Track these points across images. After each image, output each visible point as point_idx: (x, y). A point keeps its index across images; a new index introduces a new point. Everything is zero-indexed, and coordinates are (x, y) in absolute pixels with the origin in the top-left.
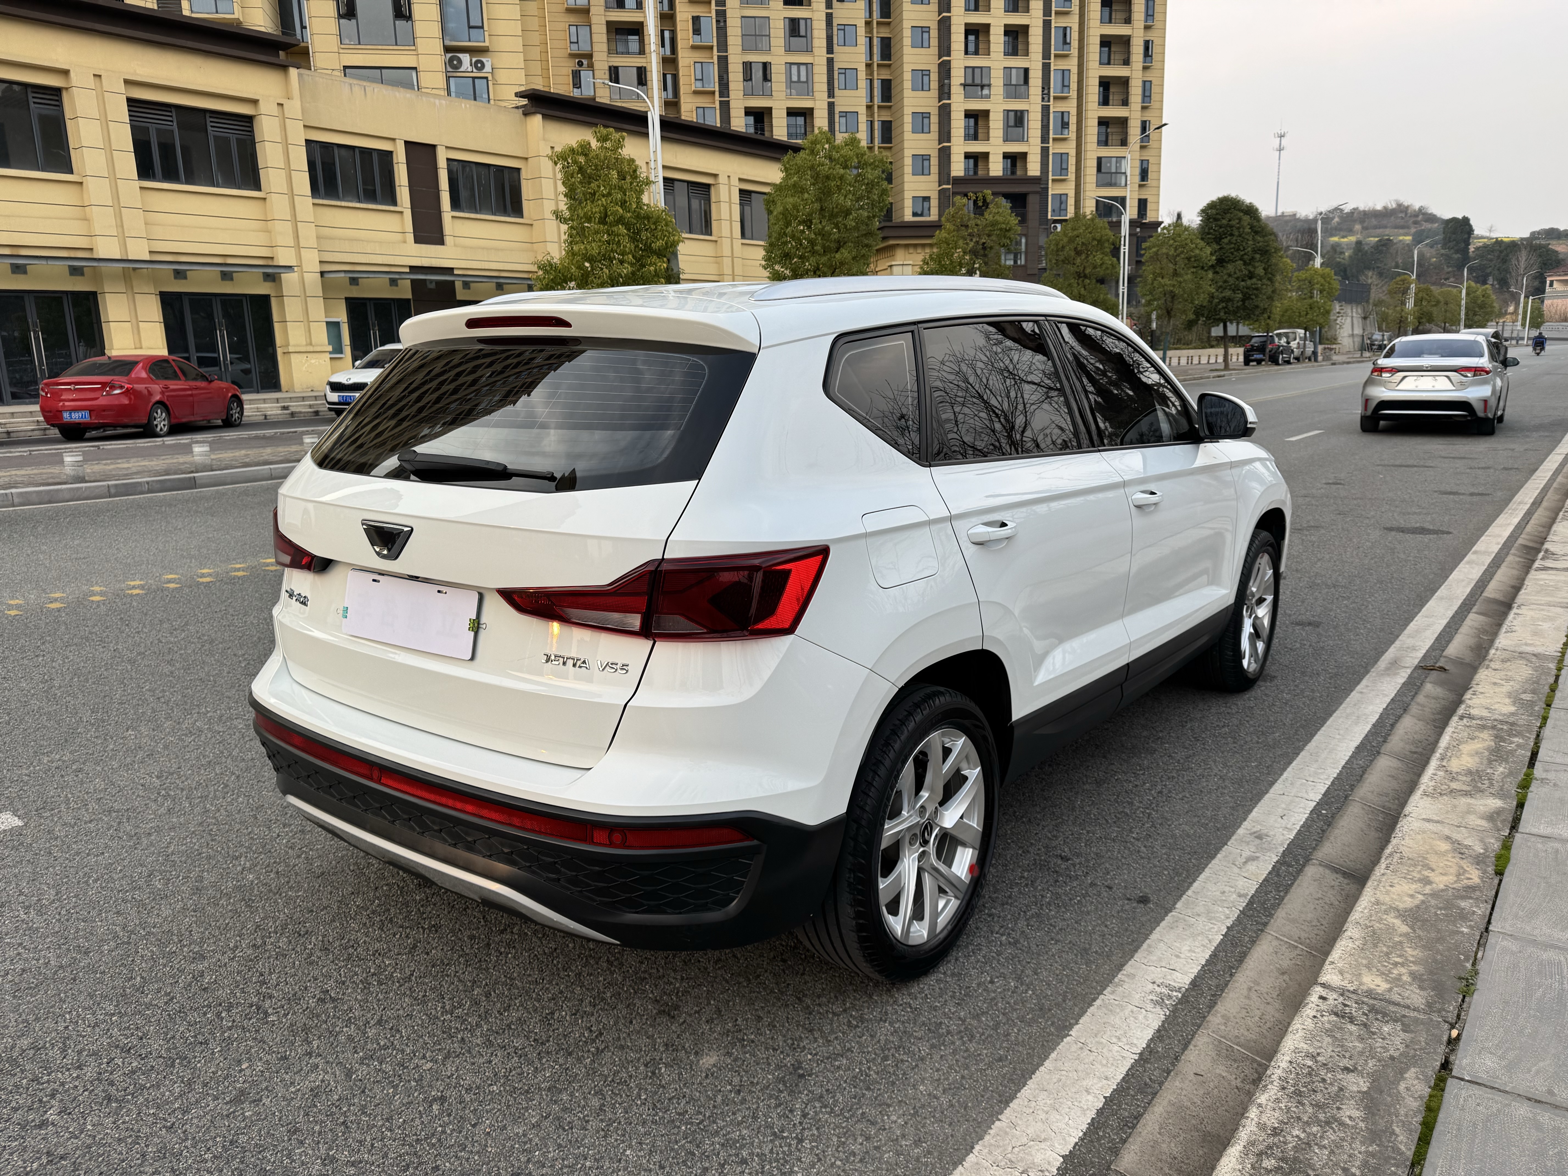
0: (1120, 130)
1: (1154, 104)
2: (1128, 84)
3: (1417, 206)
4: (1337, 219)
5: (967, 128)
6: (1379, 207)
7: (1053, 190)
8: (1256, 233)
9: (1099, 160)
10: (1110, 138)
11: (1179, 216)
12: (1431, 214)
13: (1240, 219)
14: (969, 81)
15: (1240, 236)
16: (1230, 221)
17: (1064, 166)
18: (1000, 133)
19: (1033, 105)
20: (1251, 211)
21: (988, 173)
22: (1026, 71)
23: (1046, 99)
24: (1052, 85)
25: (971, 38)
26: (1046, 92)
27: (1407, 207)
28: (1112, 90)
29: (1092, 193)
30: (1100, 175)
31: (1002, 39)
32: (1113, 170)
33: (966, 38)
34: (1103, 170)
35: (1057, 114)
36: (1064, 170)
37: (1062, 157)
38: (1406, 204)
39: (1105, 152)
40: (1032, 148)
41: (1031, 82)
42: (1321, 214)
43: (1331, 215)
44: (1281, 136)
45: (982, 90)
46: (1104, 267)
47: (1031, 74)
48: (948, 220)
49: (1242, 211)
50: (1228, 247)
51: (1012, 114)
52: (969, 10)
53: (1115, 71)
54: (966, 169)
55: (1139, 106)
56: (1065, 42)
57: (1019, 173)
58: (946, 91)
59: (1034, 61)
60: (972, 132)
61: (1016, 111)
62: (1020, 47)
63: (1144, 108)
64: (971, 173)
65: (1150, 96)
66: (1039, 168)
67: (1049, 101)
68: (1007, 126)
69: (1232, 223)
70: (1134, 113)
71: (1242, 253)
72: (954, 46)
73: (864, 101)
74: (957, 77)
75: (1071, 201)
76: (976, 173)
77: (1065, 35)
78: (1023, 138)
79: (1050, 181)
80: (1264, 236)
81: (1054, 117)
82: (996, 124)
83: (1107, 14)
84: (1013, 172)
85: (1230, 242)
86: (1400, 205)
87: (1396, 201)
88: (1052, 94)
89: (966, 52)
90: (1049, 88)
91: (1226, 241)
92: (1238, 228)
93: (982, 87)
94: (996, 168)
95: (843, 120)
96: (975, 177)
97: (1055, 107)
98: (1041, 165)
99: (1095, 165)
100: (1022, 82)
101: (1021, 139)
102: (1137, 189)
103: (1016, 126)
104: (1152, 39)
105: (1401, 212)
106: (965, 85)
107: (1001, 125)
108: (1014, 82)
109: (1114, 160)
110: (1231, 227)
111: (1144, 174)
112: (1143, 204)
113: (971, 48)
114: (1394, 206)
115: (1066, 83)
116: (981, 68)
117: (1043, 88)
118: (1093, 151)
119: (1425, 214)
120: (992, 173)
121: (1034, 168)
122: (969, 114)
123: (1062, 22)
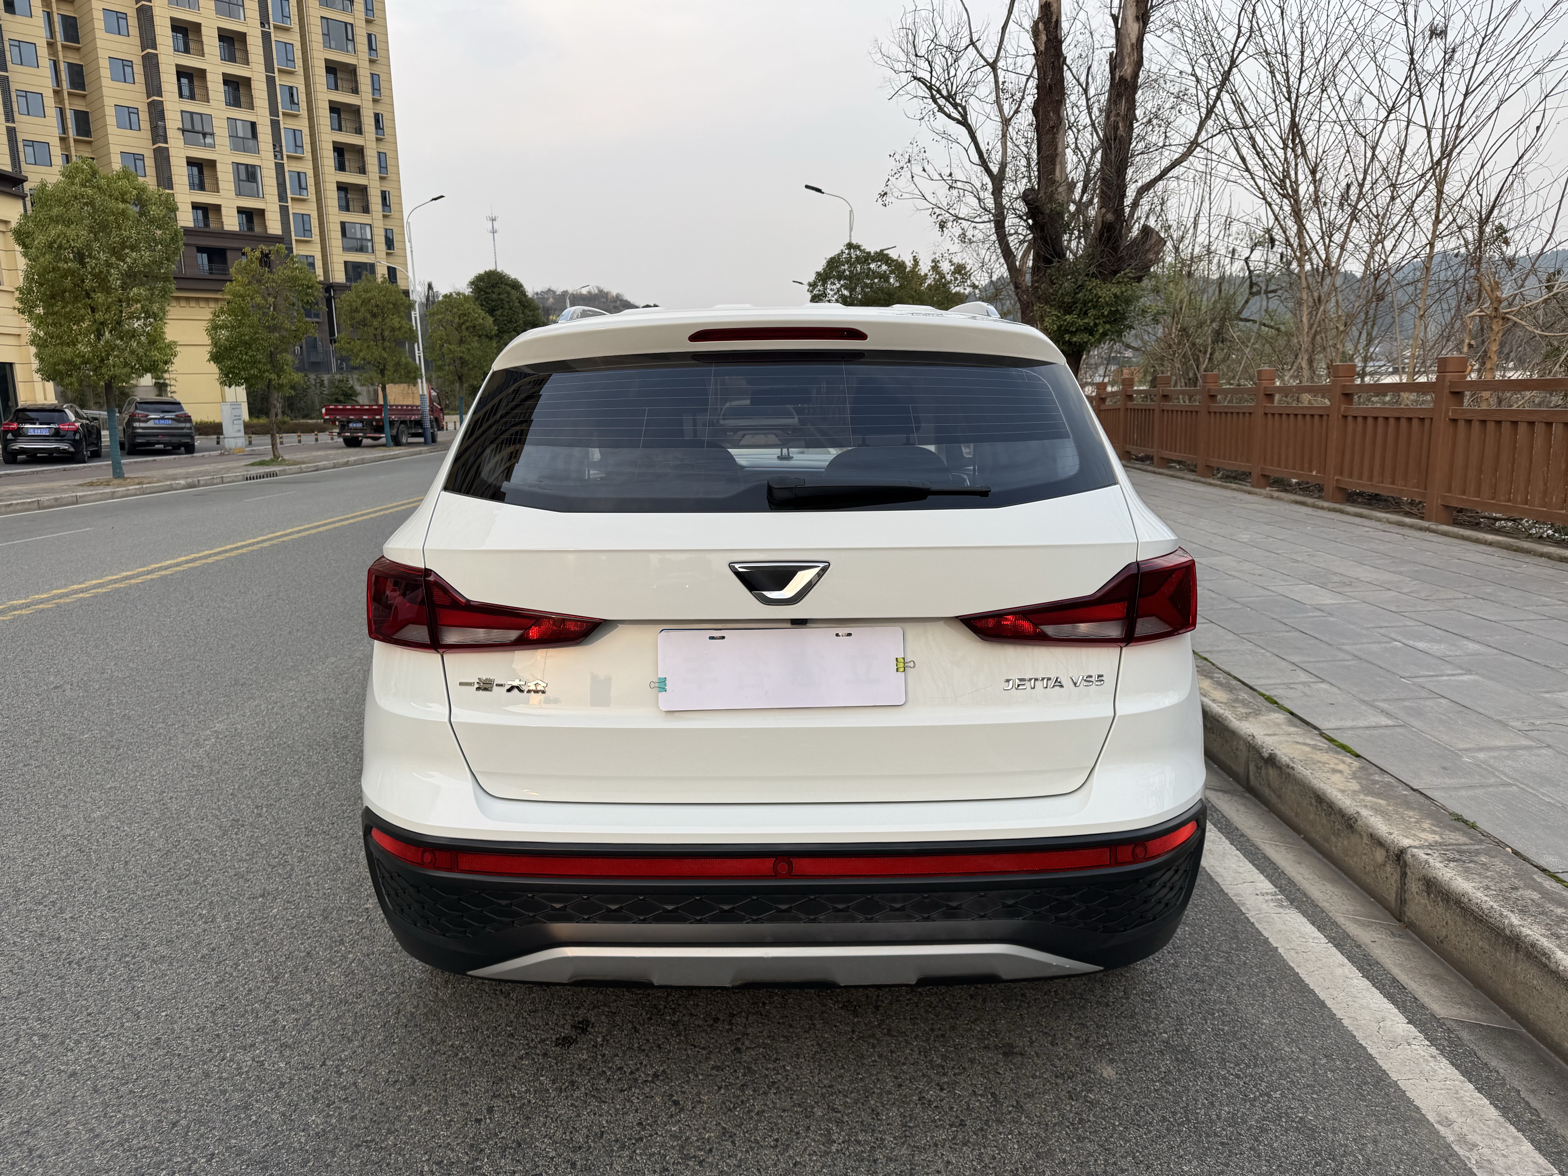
0: (361, 197)
1: (390, 175)
2: (363, 153)
3: (614, 293)
4: (551, 300)
5: (190, 176)
6: (584, 291)
7: (299, 250)
8: (525, 307)
9: (343, 225)
10: (351, 203)
11: (430, 286)
12: (626, 301)
13: (509, 293)
14: (188, 126)
15: (511, 309)
16: (499, 294)
17: (307, 227)
18: (232, 186)
19: (265, 160)
20: (516, 286)
21: (223, 227)
22: (253, 125)
23: (279, 157)
24: (284, 144)
25: (184, 81)
26: (277, 149)
27: (607, 293)
28: (346, 156)
29: (339, 258)
30: (345, 240)
31: (221, 87)
32: (359, 236)
33: (179, 80)
34: (348, 235)
35: (293, 174)
36: (307, 231)
37: (304, 218)
38: (605, 290)
39: (347, 217)
40: (270, 205)
41: (260, 137)
42: (537, 294)
43: (546, 296)
44: (493, 220)
45: (204, 138)
46: (403, 330)
47: (259, 129)
48: (239, 272)
49: (509, 285)
50: (501, 319)
51: (242, 168)
52: (178, 51)
53: (347, 138)
54: (195, 220)
55: (377, 175)
56: (292, 102)
57: (257, 229)
58: (161, 133)
59: (261, 116)
60: (196, 181)
61: (247, 166)
62: (242, 99)
63: (382, 178)
64: (201, 225)
65: (386, 168)
66: (280, 227)
67: (282, 159)
68: (238, 180)
69: (501, 297)
70: (372, 181)
71: (515, 325)
72: (165, 87)
73: (56, 132)
74: (173, 122)
75: (319, 264)
76: (206, 224)
77: (292, 95)
78: (258, 194)
79: (294, 242)
80: (533, 310)
81: (290, 176)
82: (225, 175)
83: (332, 81)
84: (251, 229)
85: (502, 315)
86: (601, 291)
87: (598, 288)
88: (285, 153)
89: (181, 95)
90: (281, 146)
91: (498, 313)
92: (508, 302)
93: (205, 135)
94: (231, 222)
95: (29, 150)
96: (207, 230)
97: (290, 167)
98: (282, 224)
99: (339, 229)
100: (250, 136)
101: (256, 194)
102: (385, 256)
103: (248, 180)
104: (381, 112)
105: (603, 297)
106: (183, 131)
107: (231, 177)
108: (240, 134)
109: (358, 226)
110: (502, 300)
111: (389, 243)
112: (392, 271)
113: (186, 91)
114: (596, 291)
115: (299, 144)
116: (201, 114)
117: (274, 145)
118: (335, 216)
119: (621, 300)
120: (227, 228)
121: (274, 227)
122: (191, 162)
123: (287, 81)
